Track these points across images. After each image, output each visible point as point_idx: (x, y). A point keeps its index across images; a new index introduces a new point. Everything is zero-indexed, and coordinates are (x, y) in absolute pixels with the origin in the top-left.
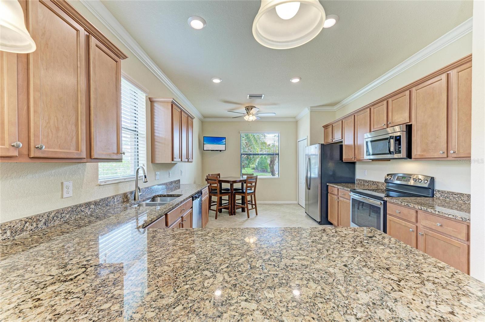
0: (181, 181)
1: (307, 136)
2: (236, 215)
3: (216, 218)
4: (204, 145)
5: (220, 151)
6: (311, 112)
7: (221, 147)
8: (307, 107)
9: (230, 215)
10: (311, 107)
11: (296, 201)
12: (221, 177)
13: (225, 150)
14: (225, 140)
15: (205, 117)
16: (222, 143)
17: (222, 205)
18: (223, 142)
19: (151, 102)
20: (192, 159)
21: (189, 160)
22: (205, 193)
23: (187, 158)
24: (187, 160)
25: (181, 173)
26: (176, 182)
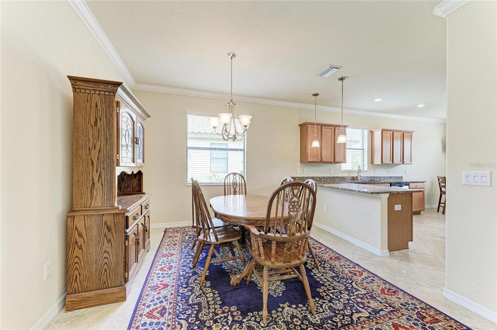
19: (372, 132)
20: (411, 162)
21: (404, 163)
22: (416, 186)
23: (401, 161)
24: (402, 163)
25: (406, 172)
26: (397, 177)
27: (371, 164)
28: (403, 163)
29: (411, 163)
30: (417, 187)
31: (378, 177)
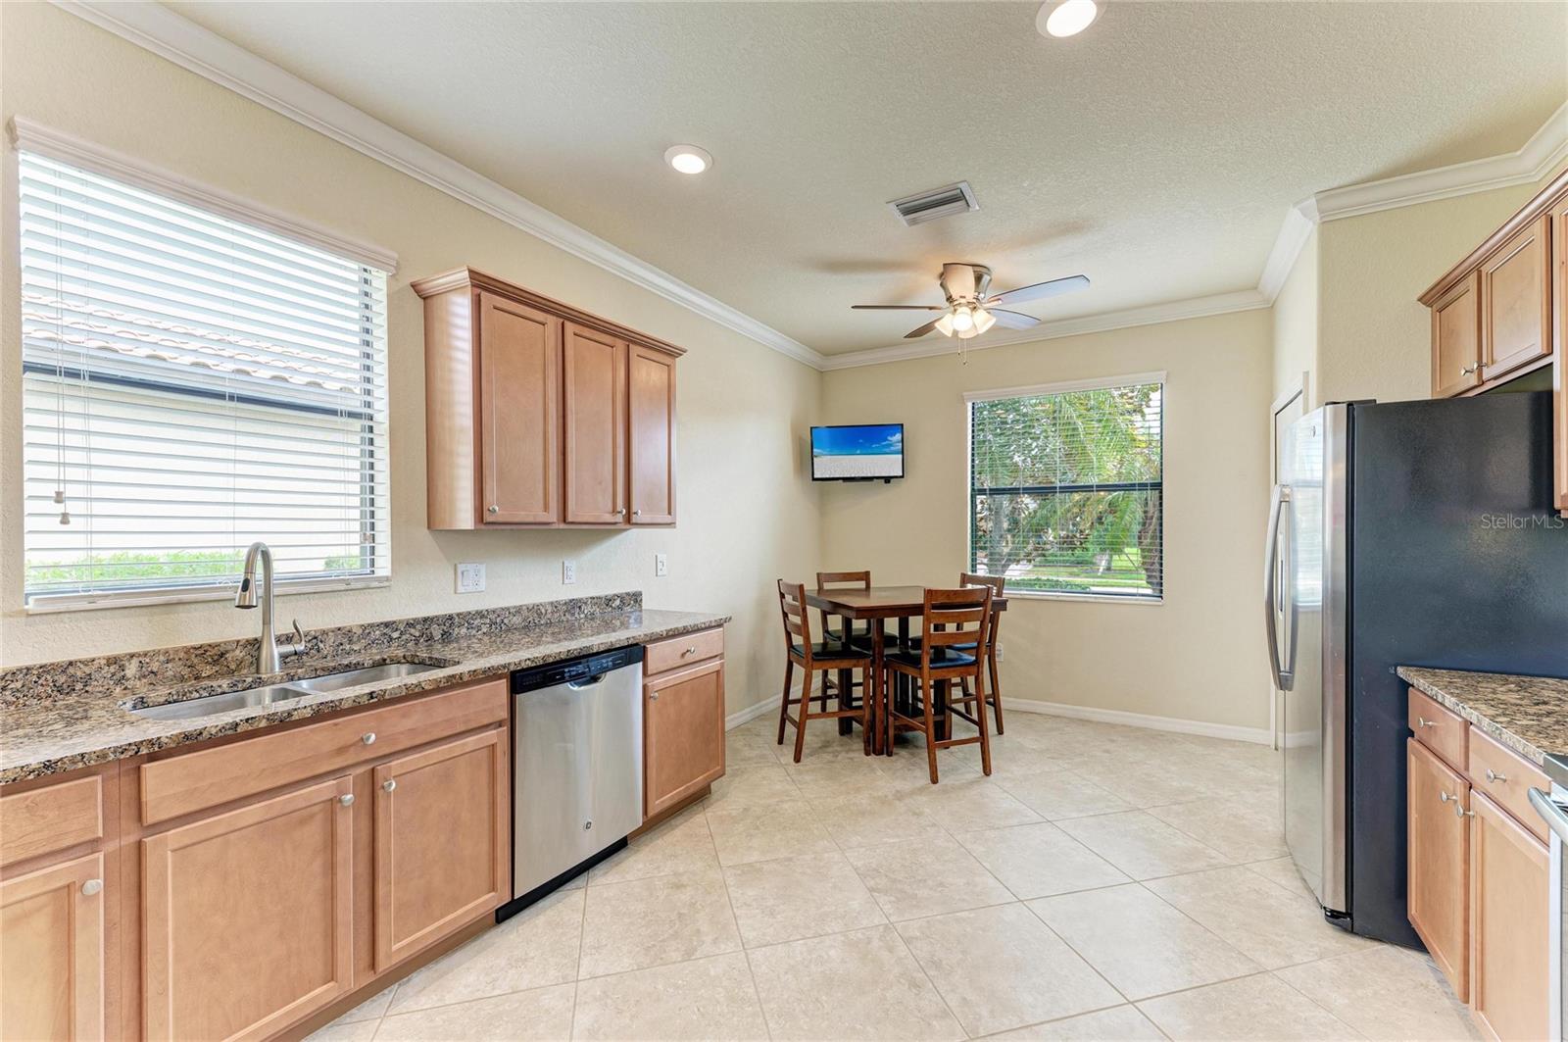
0: (644, 598)
1: (1306, 374)
2: (893, 758)
3: (797, 759)
4: (815, 459)
5: (887, 480)
6: (1325, 224)
7: (886, 464)
8: (1295, 204)
9: (867, 754)
10: (1325, 195)
11: (1268, 728)
12: (872, 586)
13: (902, 477)
14: (898, 436)
15: (827, 353)
16: (887, 450)
17: (855, 704)
18: (891, 445)
19: (425, 299)
20: (670, 513)
21: (634, 518)
22: (683, 655)
23: (614, 511)
24: (619, 518)
25: (660, 565)
26: (609, 601)
27: (429, 528)
28: (628, 519)
29: (668, 519)
30: (689, 658)
31: (481, 614)
